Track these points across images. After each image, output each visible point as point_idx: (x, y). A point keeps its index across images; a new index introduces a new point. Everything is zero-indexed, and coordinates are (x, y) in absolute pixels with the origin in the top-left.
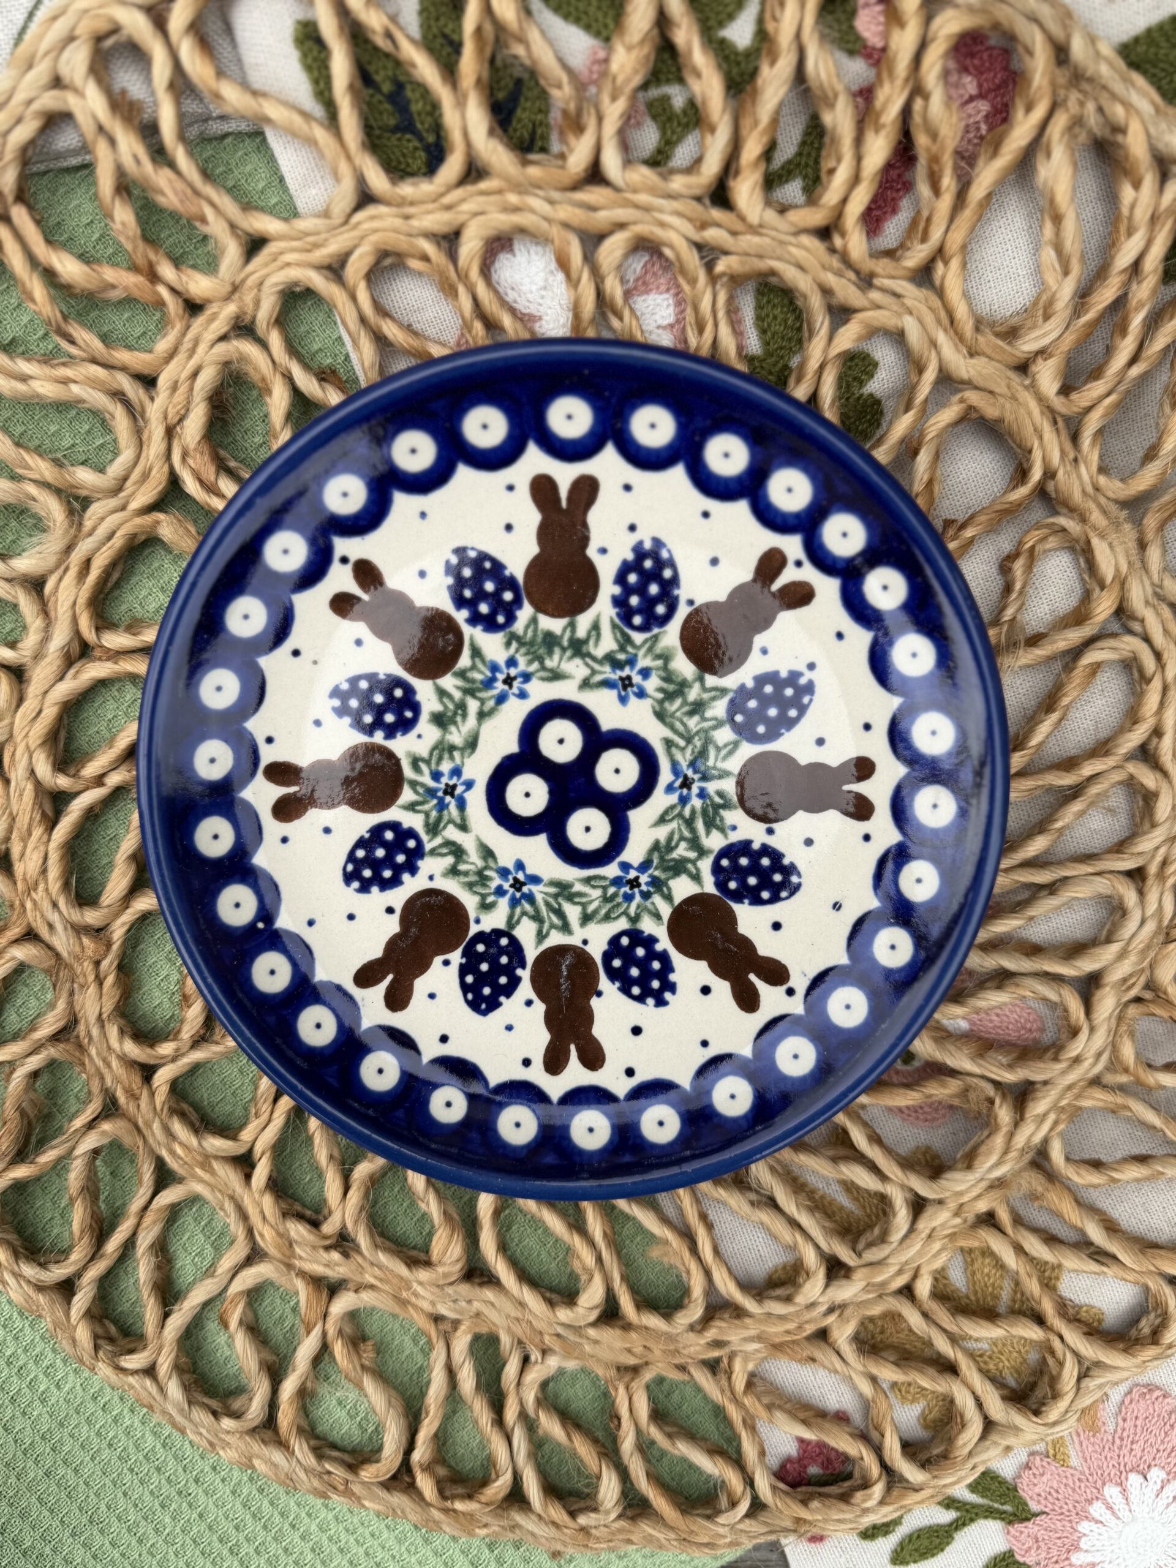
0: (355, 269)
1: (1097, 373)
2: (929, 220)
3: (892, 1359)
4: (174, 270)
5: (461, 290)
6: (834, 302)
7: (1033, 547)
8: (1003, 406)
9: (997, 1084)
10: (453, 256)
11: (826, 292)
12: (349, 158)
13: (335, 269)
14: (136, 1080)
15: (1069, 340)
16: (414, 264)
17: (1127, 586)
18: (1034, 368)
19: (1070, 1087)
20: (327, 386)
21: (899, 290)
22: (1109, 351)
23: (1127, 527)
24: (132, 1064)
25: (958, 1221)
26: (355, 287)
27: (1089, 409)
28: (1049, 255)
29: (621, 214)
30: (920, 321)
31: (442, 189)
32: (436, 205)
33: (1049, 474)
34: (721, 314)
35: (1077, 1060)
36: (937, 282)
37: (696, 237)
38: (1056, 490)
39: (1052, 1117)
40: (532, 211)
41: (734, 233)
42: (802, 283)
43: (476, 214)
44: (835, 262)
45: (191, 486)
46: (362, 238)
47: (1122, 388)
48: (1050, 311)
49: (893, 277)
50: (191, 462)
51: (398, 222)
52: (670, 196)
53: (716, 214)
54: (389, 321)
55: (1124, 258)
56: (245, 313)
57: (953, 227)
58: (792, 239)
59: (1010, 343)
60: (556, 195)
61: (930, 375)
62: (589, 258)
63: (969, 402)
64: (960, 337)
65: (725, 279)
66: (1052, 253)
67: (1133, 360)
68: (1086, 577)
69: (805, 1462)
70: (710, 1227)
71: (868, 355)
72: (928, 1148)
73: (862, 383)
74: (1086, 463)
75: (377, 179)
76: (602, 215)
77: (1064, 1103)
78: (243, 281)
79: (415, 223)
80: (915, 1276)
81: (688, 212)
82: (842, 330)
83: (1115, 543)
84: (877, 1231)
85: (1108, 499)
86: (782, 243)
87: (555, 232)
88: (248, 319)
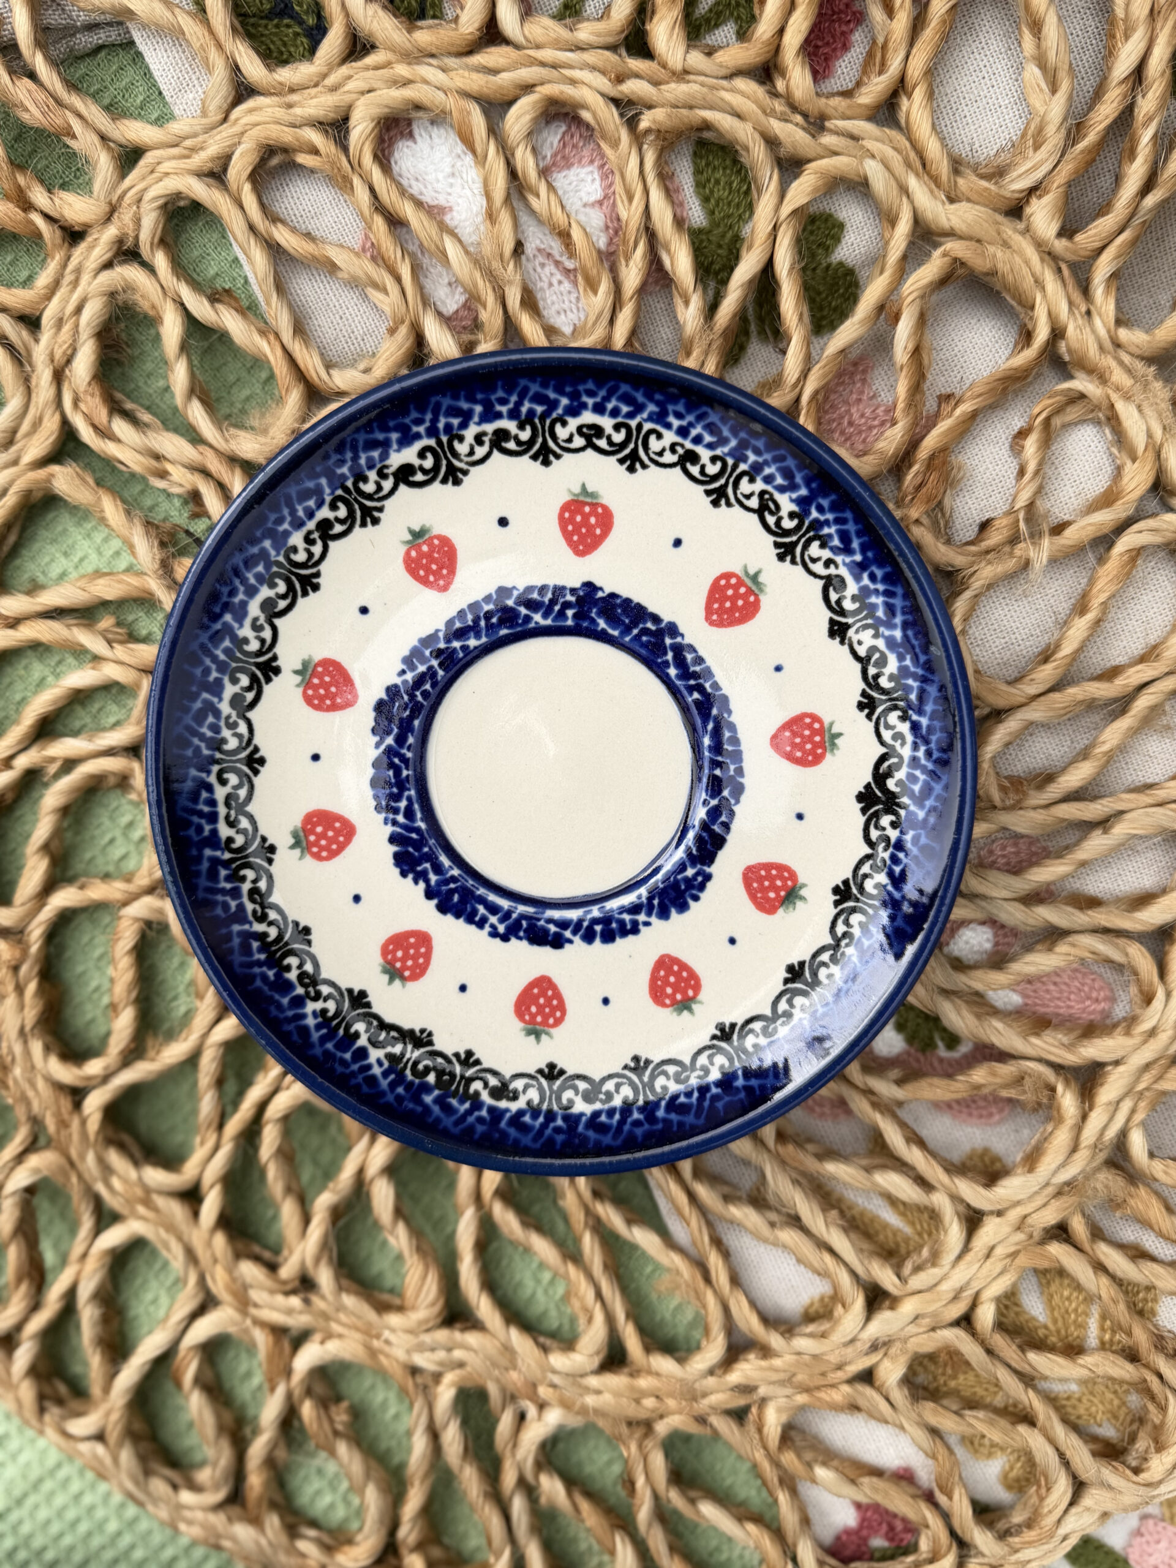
0: (239, 169)
1: (1104, 209)
2: (884, 47)
3: (955, 1407)
4: (46, 194)
5: (356, 181)
6: (782, 152)
7: (1048, 420)
8: (994, 256)
9: (1058, 1068)
10: (343, 144)
11: (772, 142)
12: (220, 46)
13: (217, 174)
14: (66, 1103)
15: (1066, 170)
16: (302, 159)
17: (1163, 455)
18: (1028, 210)
19: (1147, 1067)
20: (219, 306)
21: (855, 132)
22: (1118, 180)
23: (1158, 385)
24: (60, 1087)
25: (1020, 1236)
26: (239, 190)
27: (1101, 250)
28: (1033, 72)
29: (526, 74)
30: (887, 167)
31: (324, 69)
32: (319, 89)
33: (1057, 333)
34: (651, 177)
35: (1152, 1033)
36: (903, 122)
37: (613, 92)
38: (1069, 351)
39: (1126, 1106)
40: (426, 82)
41: (656, 83)
42: (743, 133)
43: (363, 93)
44: (779, 106)
45: (86, 434)
46: (243, 133)
47: (1137, 221)
48: (1040, 139)
49: (849, 118)
50: (82, 406)
51: (280, 113)
52: (579, 48)
53: (636, 64)
54: (279, 225)
55: (1123, 65)
56: (126, 234)
57: (914, 51)
58: (724, 83)
59: (996, 183)
60: (451, 62)
61: (904, 227)
62: (494, 130)
63: (954, 254)
64: (936, 180)
65: (652, 137)
66: (1037, 71)
67: (1148, 187)
68: (1115, 450)
69: (864, 1533)
70: (726, 1254)
71: (830, 216)
72: (986, 1151)
73: (828, 250)
74: (1100, 315)
75: (253, 68)
76: (505, 78)
77: (1141, 1086)
78: (121, 198)
79: (298, 111)
80: (974, 1305)
81: (600, 64)
82: (795, 185)
83: (1145, 404)
84: (925, 1252)
85: (1132, 355)
86: (713, 88)
87: (452, 103)
88: (129, 243)
